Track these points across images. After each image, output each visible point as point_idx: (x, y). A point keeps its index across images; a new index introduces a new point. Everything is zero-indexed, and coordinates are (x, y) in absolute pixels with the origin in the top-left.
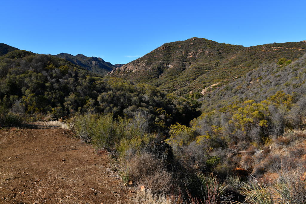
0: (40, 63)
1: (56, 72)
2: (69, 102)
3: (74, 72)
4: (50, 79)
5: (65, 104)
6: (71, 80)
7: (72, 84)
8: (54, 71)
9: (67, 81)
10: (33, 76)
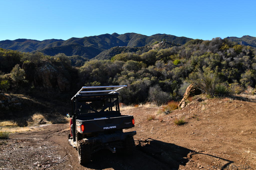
0: (216, 45)
1: (230, 52)
2: (245, 79)
3: (248, 50)
4: (225, 58)
5: (241, 80)
6: (246, 58)
7: (247, 61)
8: (228, 51)
9: (242, 59)
10: (211, 56)
